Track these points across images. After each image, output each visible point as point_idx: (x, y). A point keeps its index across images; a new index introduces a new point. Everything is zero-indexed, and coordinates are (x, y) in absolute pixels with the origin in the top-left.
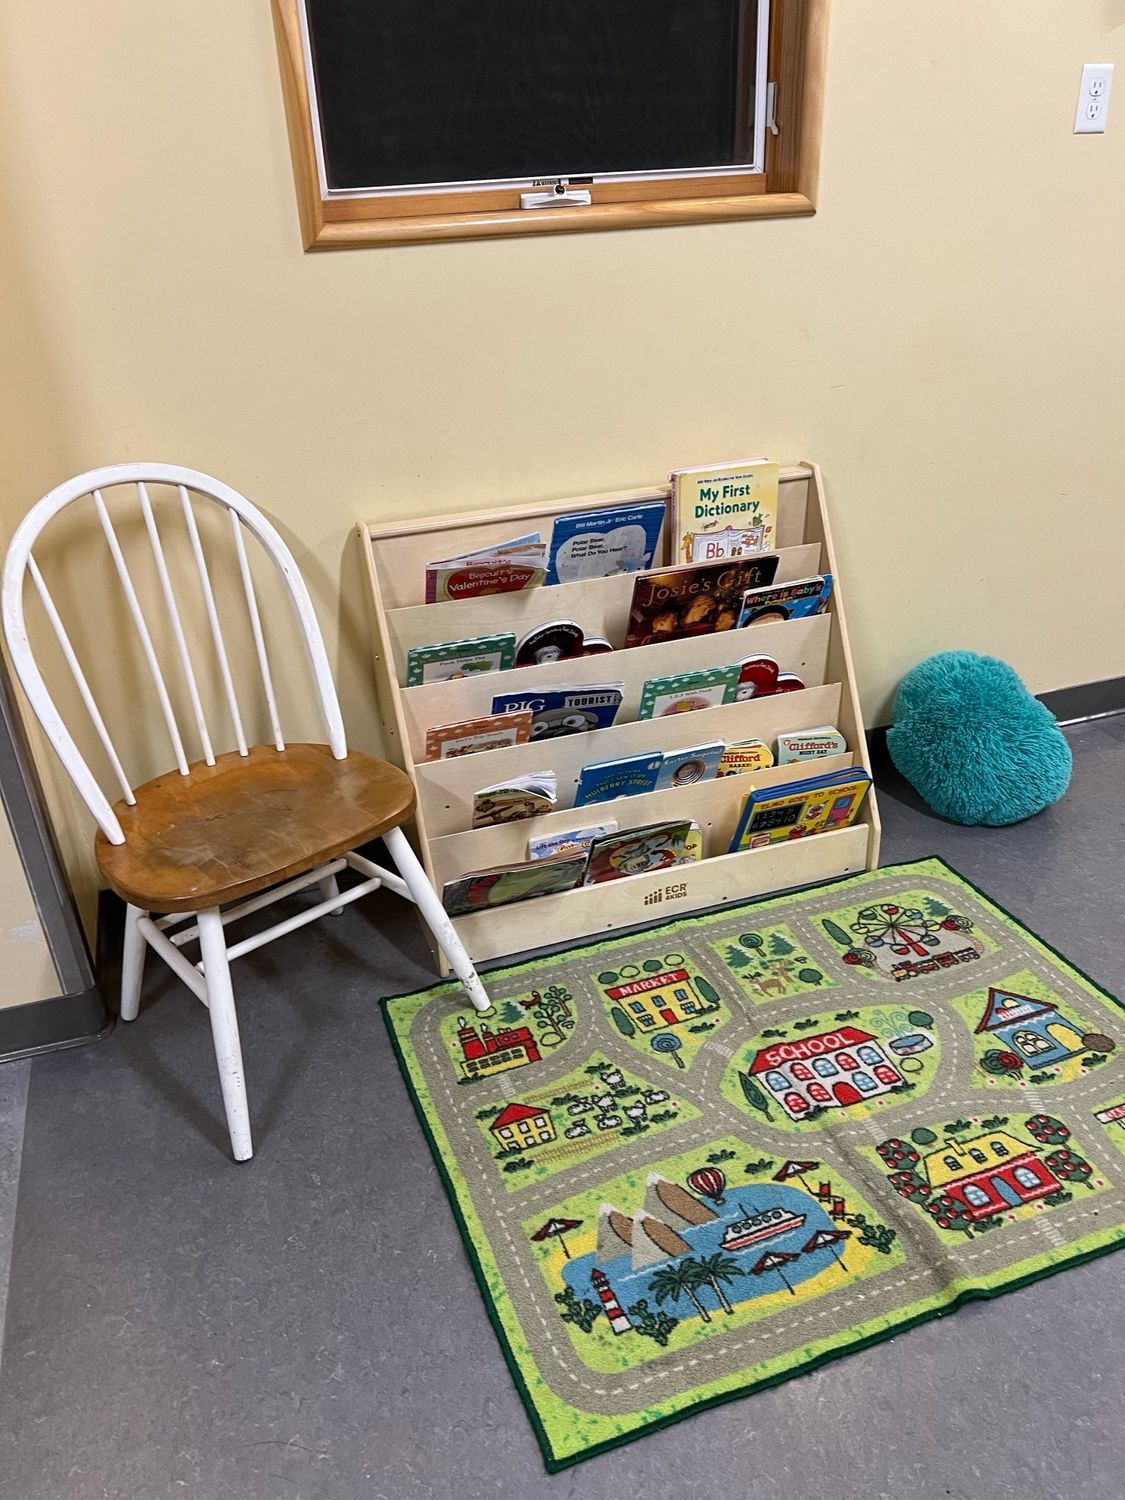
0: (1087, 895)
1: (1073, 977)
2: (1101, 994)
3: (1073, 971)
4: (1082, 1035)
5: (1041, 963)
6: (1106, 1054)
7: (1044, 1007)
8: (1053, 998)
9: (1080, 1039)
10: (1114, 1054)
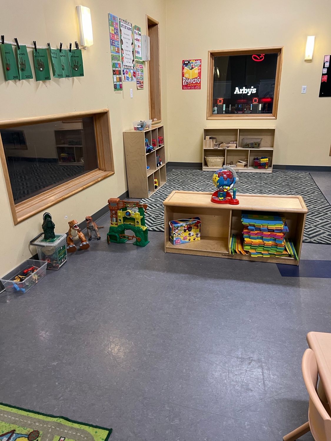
0: (11, 372)
1: (16, 412)
2: (28, 413)
3: (16, 410)
4: (27, 436)
5: (4, 414)
6: (38, 439)
7: (10, 434)
8: (13, 427)
9: (27, 439)
10: (40, 437)
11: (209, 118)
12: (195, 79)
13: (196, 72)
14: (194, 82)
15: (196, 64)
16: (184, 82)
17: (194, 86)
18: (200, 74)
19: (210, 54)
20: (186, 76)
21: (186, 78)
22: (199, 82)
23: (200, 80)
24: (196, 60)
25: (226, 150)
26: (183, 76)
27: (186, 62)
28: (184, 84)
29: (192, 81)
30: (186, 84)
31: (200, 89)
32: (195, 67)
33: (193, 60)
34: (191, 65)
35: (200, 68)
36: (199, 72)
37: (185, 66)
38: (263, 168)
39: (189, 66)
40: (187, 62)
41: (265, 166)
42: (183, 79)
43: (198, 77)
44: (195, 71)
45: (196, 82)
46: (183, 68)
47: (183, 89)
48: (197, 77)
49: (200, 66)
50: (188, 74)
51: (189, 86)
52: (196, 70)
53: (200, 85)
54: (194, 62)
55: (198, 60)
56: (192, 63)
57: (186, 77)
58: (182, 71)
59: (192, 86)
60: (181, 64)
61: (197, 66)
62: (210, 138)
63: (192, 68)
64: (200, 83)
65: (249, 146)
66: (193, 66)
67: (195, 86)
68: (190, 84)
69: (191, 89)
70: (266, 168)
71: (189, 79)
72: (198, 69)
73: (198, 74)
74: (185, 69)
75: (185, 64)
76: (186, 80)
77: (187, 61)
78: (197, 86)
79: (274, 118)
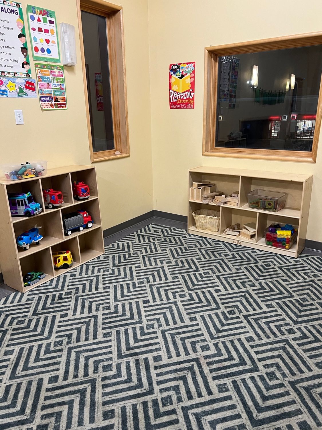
11: (205, 153)
12: (187, 93)
13: (187, 83)
14: (185, 98)
15: (187, 70)
16: (171, 97)
17: (184, 103)
18: (193, 84)
19: (207, 52)
20: (174, 88)
21: (174, 92)
22: (191, 98)
23: (192, 94)
24: (187, 64)
25: (221, 208)
26: (170, 88)
27: (174, 68)
28: (172, 101)
29: (182, 96)
30: (174, 101)
31: (193, 108)
32: (186, 74)
33: (184, 64)
34: (181, 71)
35: (193, 75)
36: (192, 81)
37: (172, 73)
38: (280, 247)
39: (178, 73)
40: (176, 67)
41: (284, 244)
42: (170, 92)
43: (191, 90)
44: (186, 80)
45: (187, 97)
46: (170, 77)
47: (171, 108)
48: (189, 90)
49: (194, 72)
50: (177, 85)
51: (179, 104)
52: (188, 79)
53: (194, 102)
54: (186, 66)
55: (190, 63)
56: (182, 68)
57: (175, 90)
58: (170, 80)
59: (183, 104)
60: (168, 71)
61: (188, 72)
62: (199, 185)
63: (183, 76)
64: (193, 98)
65: (258, 206)
66: (184, 73)
67: (186, 104)
68: (179, 101)
69: (181, 108)
70: (287, 247)
71: (178, 93)
72: (191, 78)
73: (190, 85)
74: (172, 78)
75: (174, 69)
76: (174, 95)
77: (176, 65)
78: (190, 103)
79: (311, 160)
